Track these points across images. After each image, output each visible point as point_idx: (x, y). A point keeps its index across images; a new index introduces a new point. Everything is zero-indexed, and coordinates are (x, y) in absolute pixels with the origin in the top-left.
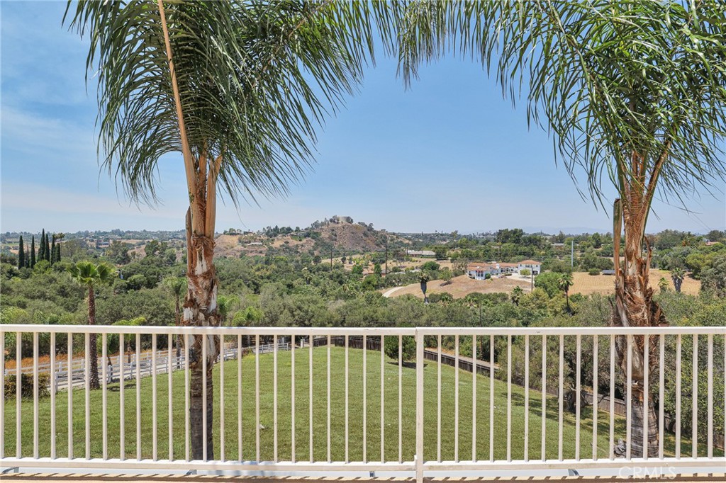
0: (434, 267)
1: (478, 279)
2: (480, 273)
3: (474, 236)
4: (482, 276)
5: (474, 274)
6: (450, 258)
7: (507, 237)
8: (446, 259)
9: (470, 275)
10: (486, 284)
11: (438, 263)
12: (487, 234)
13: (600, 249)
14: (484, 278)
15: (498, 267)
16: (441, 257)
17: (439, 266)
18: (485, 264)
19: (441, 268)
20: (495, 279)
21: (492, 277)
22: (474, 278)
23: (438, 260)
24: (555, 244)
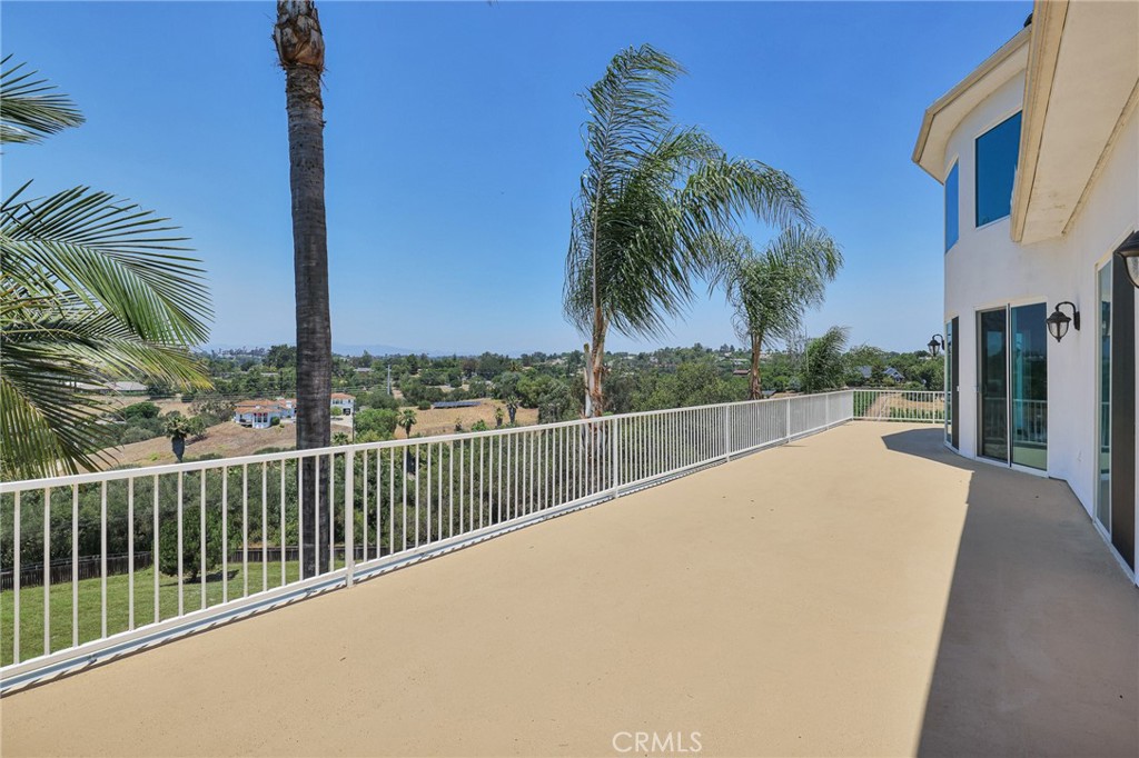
0: (148, 413)
1: (256, 426)
2: (261, 417)
3: (214, 355)
4: (265, 421)
5: (249, 419)
6: (179, 395)
7: (285, 358)
8: (170, 395)
9: (242, 420)
10: (274, 434)
11: (156, 404)
12: (239, 352)
13: (417, 376)
14: (268, 424)
15: (289, 406)
16: (161, 393)
17: (158, 409)
18: (267, 402)
19: (163, 413)
20: (288, 425)
21: (282, 422)
22: (251, 426)
23: (153, 399)
24: (359, 369)
